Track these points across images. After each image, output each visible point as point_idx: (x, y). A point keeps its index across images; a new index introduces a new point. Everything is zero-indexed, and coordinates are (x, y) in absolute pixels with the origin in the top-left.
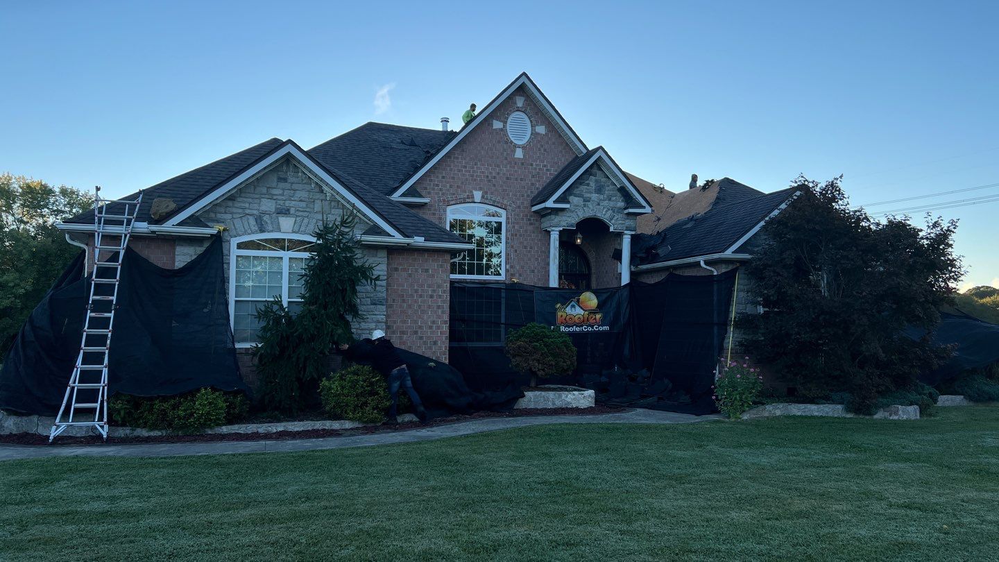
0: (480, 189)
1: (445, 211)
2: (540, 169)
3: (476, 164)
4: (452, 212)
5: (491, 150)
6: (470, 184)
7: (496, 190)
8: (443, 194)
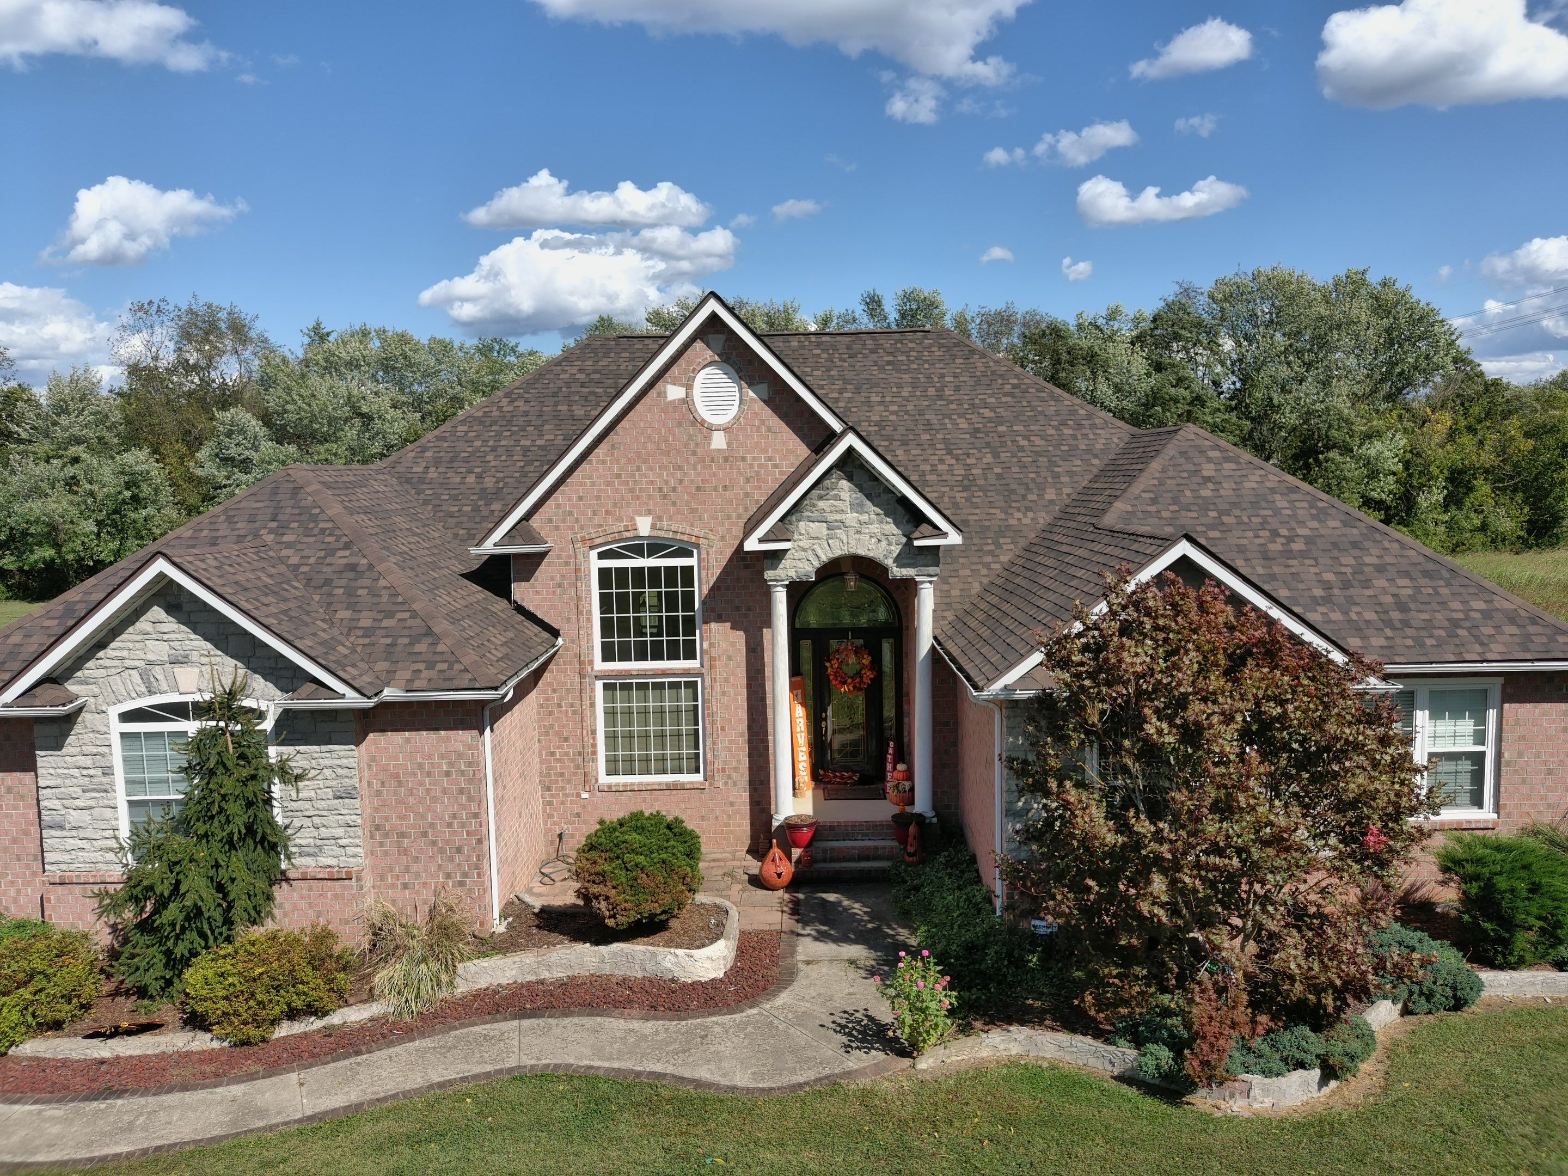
0: (649, 513)
1: (586, 557)
2: (760, 466)
3: (638, 469)
4: (602, 556)
5: (666, 441)
6: (628, 505)
7: (679, 512)
8: (582, 528)
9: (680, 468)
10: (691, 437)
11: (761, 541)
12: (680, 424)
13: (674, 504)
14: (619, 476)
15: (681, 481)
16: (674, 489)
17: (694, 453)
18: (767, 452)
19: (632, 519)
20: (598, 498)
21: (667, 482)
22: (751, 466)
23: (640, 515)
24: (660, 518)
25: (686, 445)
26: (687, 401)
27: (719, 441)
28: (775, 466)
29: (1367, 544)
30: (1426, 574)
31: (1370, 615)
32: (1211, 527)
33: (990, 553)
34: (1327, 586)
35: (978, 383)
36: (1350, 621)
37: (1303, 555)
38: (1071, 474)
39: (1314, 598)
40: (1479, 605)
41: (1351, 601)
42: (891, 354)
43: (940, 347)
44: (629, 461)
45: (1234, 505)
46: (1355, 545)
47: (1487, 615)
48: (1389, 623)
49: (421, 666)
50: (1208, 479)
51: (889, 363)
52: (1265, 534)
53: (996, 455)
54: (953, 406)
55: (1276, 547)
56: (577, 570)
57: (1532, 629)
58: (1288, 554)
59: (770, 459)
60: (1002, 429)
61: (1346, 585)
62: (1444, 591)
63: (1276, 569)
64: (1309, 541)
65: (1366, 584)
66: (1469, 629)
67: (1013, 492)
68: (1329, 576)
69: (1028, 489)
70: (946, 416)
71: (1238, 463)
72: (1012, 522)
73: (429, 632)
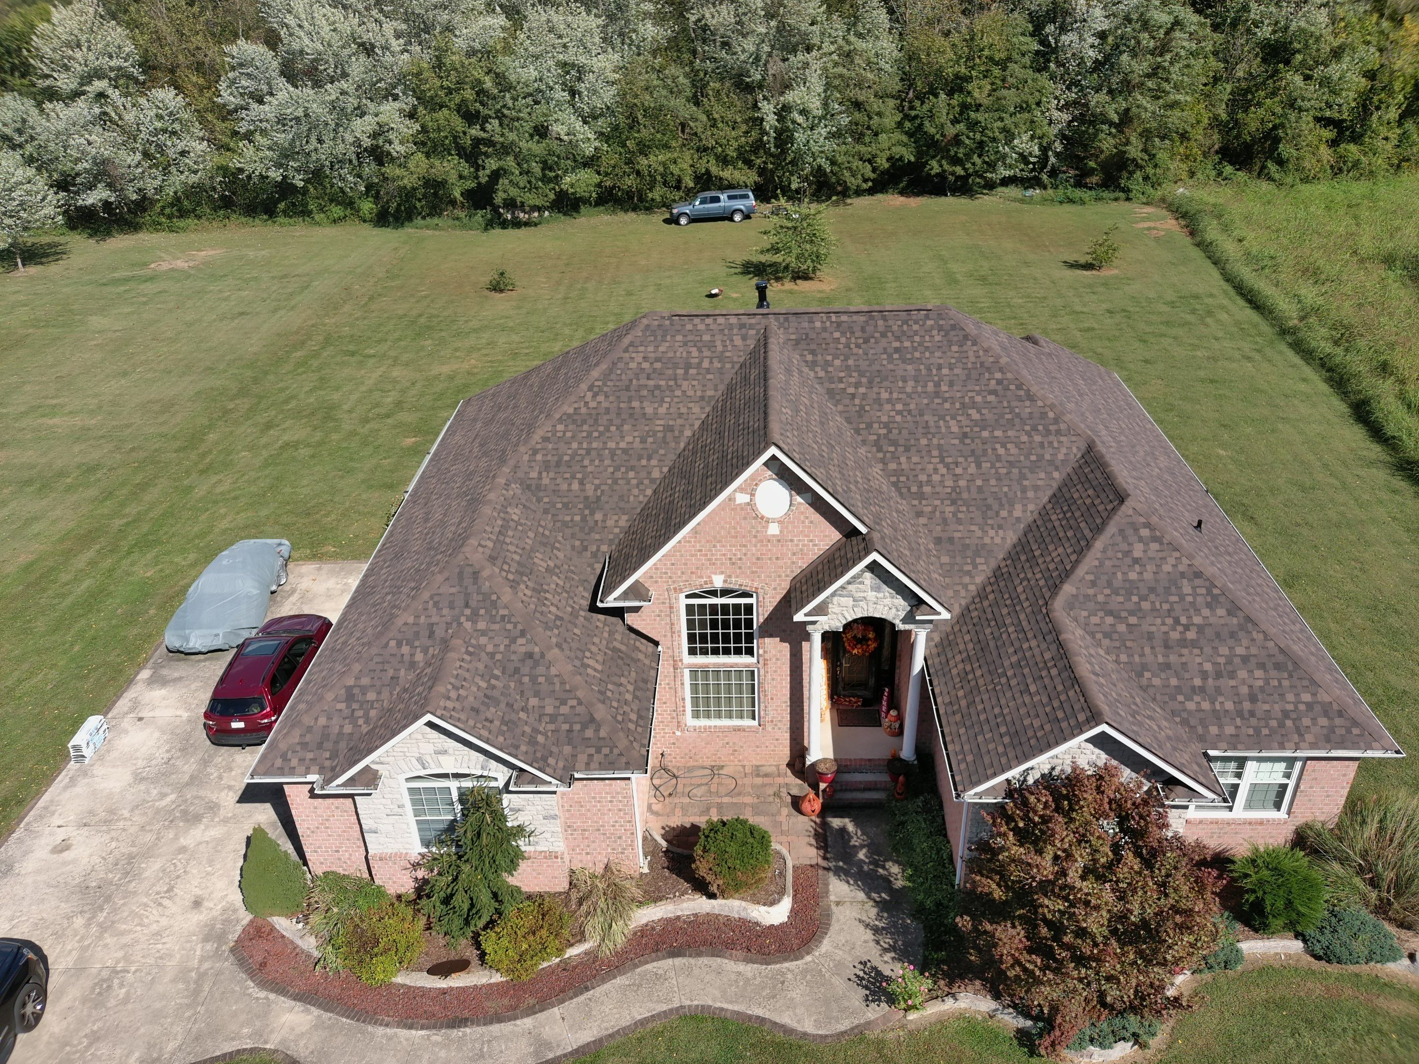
0: (722, 573)
1: (677, 599)
2: (804, 545)
3: (714, 546)
4: (688, 597)
5: (735, 528)
6: (707, 568)
7: (743, 573)
8: (674, 582)
9: (745, 546)
10: (753, 527)
11: (806, 615)
12: (745, 518)
13: (740, 568)
14: (700, 551)
15: (745, 554)
16: (740, 559)
17: (755, 537)
18: (808, 536)
19: (710, 577)
20: (686, 564)
21: (735, 555)
22: (797, 545)
23: (715, 573)
24: (730, 576)
25: (750, 532)
26: (751, 505)
27: (774, 529)
28: (815, 545)
29: (1241, 634)
30: (1278, 666)
31: (1229, 705)
32: (1132, 613)
33: (968, 573)
34: (1204, 675)
35: (968, 377)
36: (1214, 711)
37: (1194, 644)
38: (1036, 488)
39: (1193, 688)
40: (1306, 697)
41: (1218, 690)
42: (898, 339)
43: (940, 329)
44: (708, 541)
45: (1152, 590)
46: (1232, 635)
47: (1310, 706)
48: (1240, 714)
49: (592, 751)
50: (1136, 561)
51: (897, 350)
52: (1169, 621)
53: (979, 466)
54: (947, 405)
55: (1175, 635)
56: (671, 608)
57: (1338, 721)
58: (1183, 643)
59: (811, 541)
60: (985, 434)
61: (1218, 675)
62: (1286, 683)
63: (1173, 658)
64: (1201, 629)
65: (1232, 675)
66: (1294, 720)
67: (989, 507)
68: (1208, 666)
69: (1001, 505)
70: (942, 418)
71: (1161, 544)
72: (987, 540)
73: (592, 720)
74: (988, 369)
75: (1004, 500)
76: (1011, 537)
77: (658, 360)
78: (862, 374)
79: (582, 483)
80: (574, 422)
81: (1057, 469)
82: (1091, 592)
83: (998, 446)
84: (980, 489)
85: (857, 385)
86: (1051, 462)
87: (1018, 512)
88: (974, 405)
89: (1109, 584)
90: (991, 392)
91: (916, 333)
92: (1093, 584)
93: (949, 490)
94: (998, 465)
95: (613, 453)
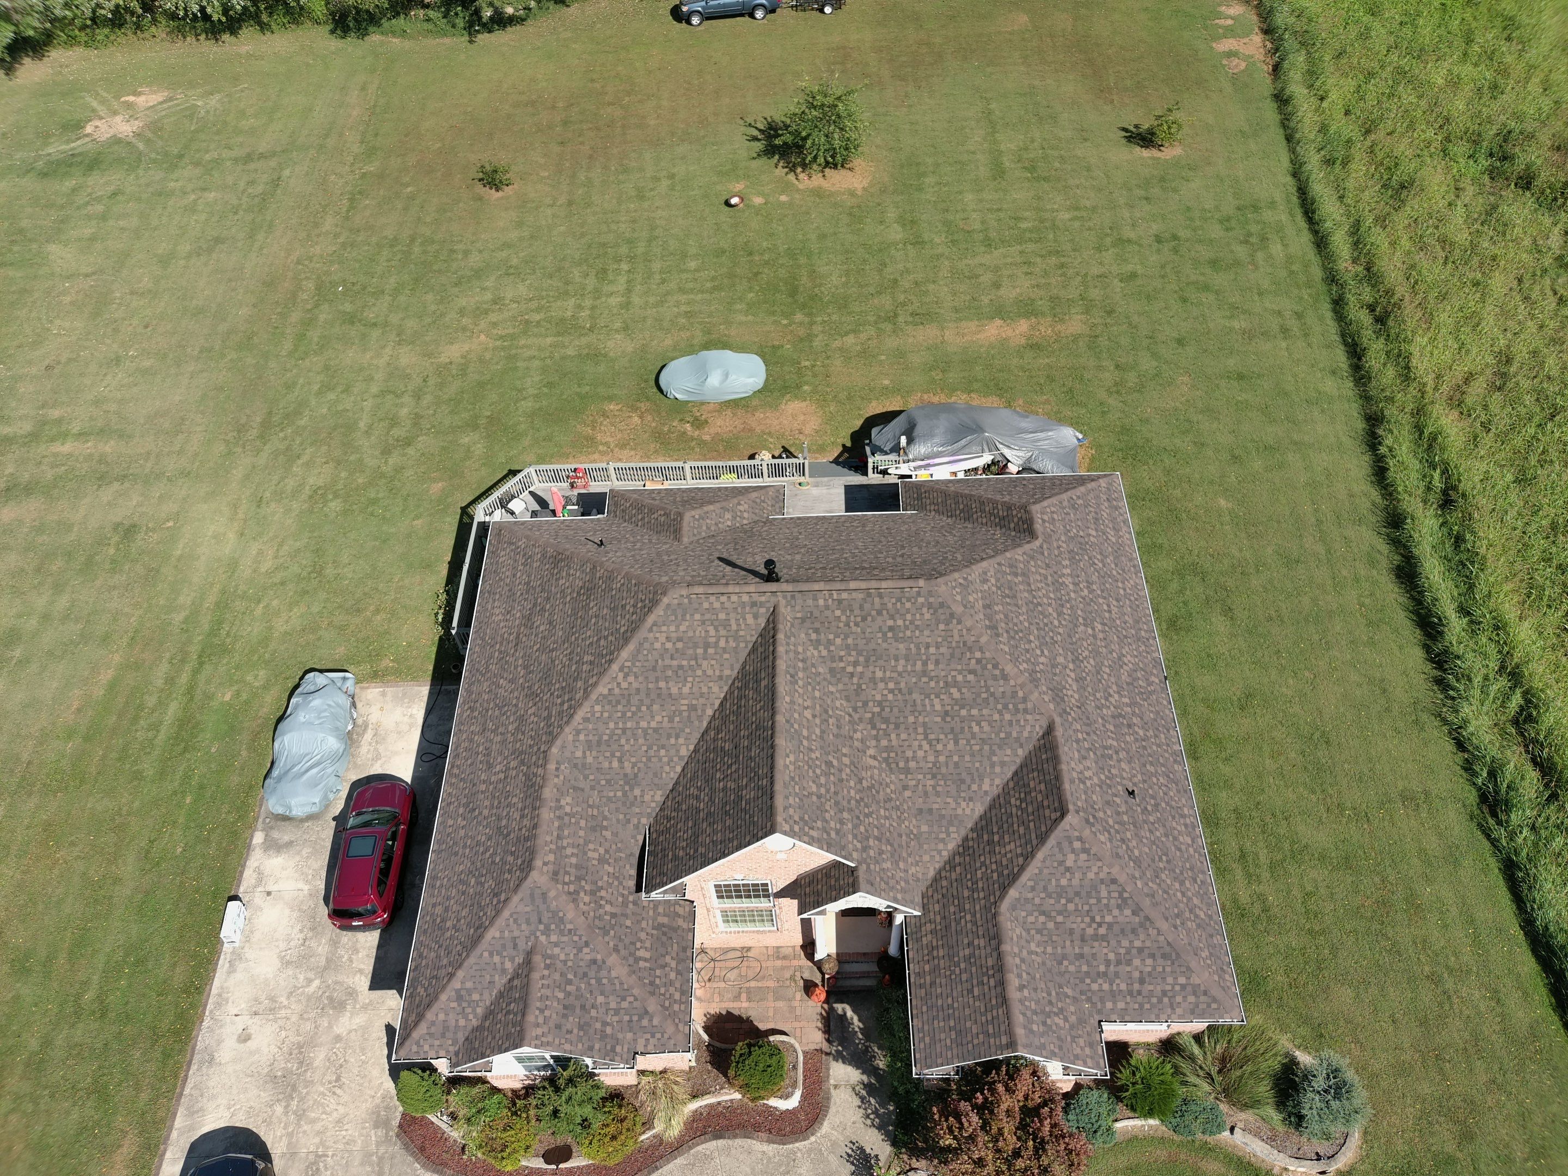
0: (742, 873)
1: (707, 887)
2: (806, 862)
3: (734, 864)
4: (715, 882)
6: (729, 872)
7: (759, 873)
8: (703, 878)
12: (758, 852)
13: (756, 871)
15: (759, 865)
16: (756, 868)
17: (767, 858)
18: (810, 858)
19: (732, 875)
21: (751, 867)
22: (801, 862)
23: (736, 874)
24: (748, 875)
25: (762, 856)
27: (781, 856)
30: (1164, 956)
31: (1123, 987)
33: (943, 840)
34: (1108, 963)
35: (952, 655)
36: (1112, 991)
37: (1104, 938)
38: (1003, 764)
39: (1098, 974)
40: (1182, 980)
41: (1117, 975)
42: (892, 617)
43: (930, 606)
45: (1077, 894)
46: (1134, 931)
47: (1183, 987)
48: (1130, 993)
50: (1068, 869)
51: (891, 629)
52: (1087, 920)
53: (956, 742)
54: (932, 684)
56: (702, 887)
57: (1203, 998)
58: (1096, 937)
59: (812, 860)
61: (1118, 963)
62: (1168, 969)
64: (1110, 926)
65: (1129, 963)
66: (1170, 998)
67: (963, 781)
69: (973, 780)
70: (928, 696)
72: (959, 811)
74: (970, 649)
75: (976, 774)
76: (979, 809)
77: (680, 639)
78: (860, 653)
79: (620, 760)
80: (610, 702)
81: (1021, 746)
82: (1030, 895)
83: (973, 724)
84: (956, 764)
85: (855, 664)
86: (1017, 739)
87: (986, 787)
88: (955, 684)
89: (1045, 888)
90: (970, 672)
91: (908, 611)
92: (1033, 889)
93: (930, 765)
94: (973, 742)
95: (645, 731)
